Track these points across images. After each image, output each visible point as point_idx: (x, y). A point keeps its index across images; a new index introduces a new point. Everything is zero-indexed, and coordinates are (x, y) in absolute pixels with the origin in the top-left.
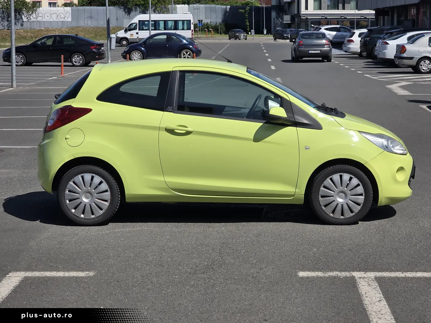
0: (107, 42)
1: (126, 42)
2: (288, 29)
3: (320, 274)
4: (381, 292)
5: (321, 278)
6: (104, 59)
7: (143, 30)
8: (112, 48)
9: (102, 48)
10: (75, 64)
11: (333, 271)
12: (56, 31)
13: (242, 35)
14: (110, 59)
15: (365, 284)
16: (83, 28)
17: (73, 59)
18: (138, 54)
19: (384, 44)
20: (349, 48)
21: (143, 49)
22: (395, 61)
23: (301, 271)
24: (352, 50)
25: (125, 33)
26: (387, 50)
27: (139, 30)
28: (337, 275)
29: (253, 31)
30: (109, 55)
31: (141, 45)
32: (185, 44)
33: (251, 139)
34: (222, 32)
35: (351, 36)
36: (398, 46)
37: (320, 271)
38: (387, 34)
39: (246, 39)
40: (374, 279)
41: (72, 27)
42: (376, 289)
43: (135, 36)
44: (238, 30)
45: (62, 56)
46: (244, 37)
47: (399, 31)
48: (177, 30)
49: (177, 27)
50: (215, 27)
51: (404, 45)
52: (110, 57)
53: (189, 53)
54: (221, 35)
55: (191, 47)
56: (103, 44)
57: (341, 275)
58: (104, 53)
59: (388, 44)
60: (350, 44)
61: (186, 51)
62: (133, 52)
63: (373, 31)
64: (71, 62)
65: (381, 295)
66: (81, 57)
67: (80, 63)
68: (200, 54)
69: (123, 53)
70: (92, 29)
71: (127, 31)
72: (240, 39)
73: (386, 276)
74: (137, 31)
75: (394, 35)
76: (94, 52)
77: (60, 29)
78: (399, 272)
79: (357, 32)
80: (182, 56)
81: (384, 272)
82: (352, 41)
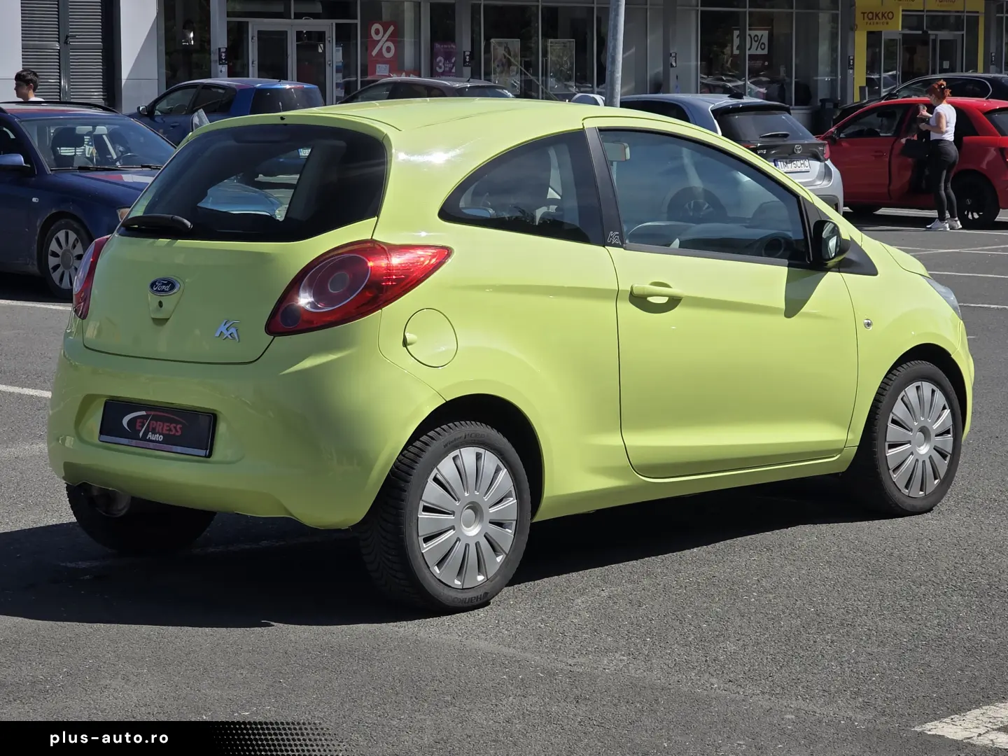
33: (781, 309)
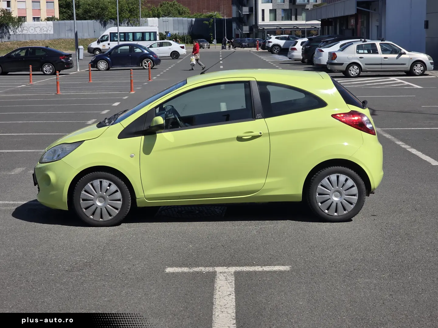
0: (76, 52)
1: (99, 52)
2: (246, 39)
3: (185, 270)
4: (234, 286)
5: (185, 273)
6: (72, 68)
7: (114, 41)
8: (80, 58)
9: (70, 58)
10: (46, 72)
11: (199, 266)
12: (39, 43)
13: (206, 44)
14: (78, 68)
15: (224, 278)
16: (64, 40)
17: (44, 69)
18: (104, 63)
19: (319, 52)
20: (293, 55)
21: (108, 58)
22: (328, 66)
23: (170, 267)
24: (295, 57)
25: (98, 44)
26: (322, 56)
27: (110, 41)
28: (201, 270)
29: (215, 41)
30: (78, 65)
31: (106, 55)
32: (147, 54)
34: (188, 42)
35: (295, 45)
36: (330, 53)
37: (187, 267)
38: (323, 42)
39: (209, 48)
40: (233, 274)
41: (54, 39)
42: (231, 284)
43: (107, 47)
44: (202, 40)
45: (31, 66)
46: (207, 46)
47: (333, 40)
48: (144, 41)
49: (145, 39)
50: (183, 38)
51: (334, 53)
52: (78, 66)
53: (149, 62)
54: (188, 45)
55: (151, 56)
56: (71, 55)
57: (205, 270)
58: (72, 63)
59: (323, 51)
60: (293, 52)
61: (147, 60)
62: (100, 61)
63: (313, 40)
64: (42, 71)
65: (233, 289)
66: (51, 67)
67: (50, 72)
68: (160, 63)
69: (90, 63)
70: (72, 40)
71: (100, 42)
72: (203, 48)
73: (245, 270)
74: (109, 42)
75: (328, 44)
76: (62, 61)
77: (44, 41)
78: (259, 266)
79: (300, 41)
80: (144, 64)
81: (245, 267)
82: (295, 49)
